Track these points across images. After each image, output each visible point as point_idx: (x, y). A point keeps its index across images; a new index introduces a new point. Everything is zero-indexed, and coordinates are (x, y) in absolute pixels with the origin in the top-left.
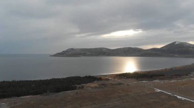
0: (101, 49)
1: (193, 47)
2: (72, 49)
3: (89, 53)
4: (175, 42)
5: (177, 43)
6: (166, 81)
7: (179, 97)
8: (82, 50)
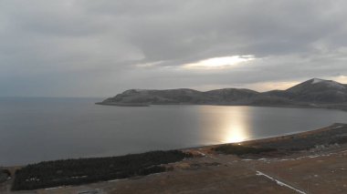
0: (183, 91)
1: (343, 90)
2: (133, 91)
3: (164, 99)
4: (312, 81)
5: (315, 82)
7: (278, 182)
8: (151, 92)
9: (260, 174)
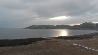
2: (35, 25)
5: (87, 23)
6: (80, 40)
7: (85, 47)
8: (40, 26)
9: (75, 44)
